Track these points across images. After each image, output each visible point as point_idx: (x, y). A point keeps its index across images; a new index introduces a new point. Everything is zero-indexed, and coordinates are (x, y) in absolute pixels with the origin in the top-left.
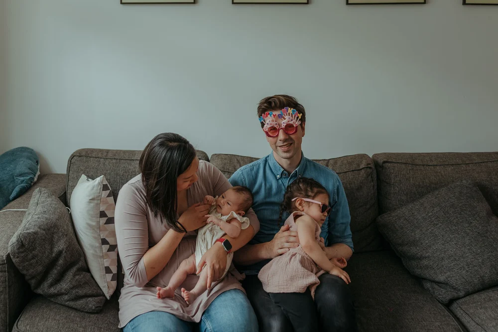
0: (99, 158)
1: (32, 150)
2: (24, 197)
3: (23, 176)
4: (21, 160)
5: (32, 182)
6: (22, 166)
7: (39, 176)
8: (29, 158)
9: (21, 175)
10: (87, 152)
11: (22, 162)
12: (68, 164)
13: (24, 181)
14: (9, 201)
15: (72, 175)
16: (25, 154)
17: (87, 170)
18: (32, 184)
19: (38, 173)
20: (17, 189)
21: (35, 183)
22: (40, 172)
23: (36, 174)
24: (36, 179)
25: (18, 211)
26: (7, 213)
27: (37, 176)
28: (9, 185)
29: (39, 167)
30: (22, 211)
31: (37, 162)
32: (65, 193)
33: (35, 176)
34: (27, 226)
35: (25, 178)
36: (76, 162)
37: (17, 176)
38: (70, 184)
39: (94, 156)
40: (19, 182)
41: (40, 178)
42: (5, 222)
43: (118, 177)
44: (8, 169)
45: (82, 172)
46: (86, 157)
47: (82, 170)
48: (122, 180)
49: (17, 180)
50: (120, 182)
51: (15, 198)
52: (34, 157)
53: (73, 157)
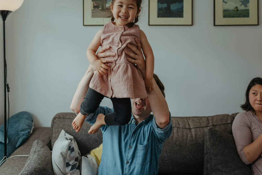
0: (71, 119)
1: (29, 113)
2: (25, 145)
3: (24, 131)
4: (22, 120)
5: (29, 134)
6: (23, 124)
7: (33, 129)
8: (27, 119)
9: (22, 130)
10: (63, 115)
11: (23, 122)
12: (52, 123)
13: (24, 134)
14: (15, 149)
15: (55, 130)
16: (25, 116)
17: (64, 127)
18: (30, 135)
19: (33, 127)
20: (20, 140)
21: (31, 135)
22: (34, 126)
23: (31, 128)
24: (31, 132)
25: (22, 157)
26: (15, 158)
27: (32, 129)
28: (15, 137)
29: (33, 124)
30: (24, 157)
31: (32, 121)
32: (50, 142)
33: (31, 130)
34: (26, 169)
35: (25, 132)
36: (57, 122)
37: (20, 131)
38: (54, 136)
39: (68, 118)
40: (22, 135)
41: (34, 131)
42: (13, 166)
43: (83, 131)
44: (15, 127)
45: (61, 128)
46: (63, 118)
47: (61, 127)
48: (86, 132)
49: (20, 134)
50: (84, 134)
51: (19, 146)
52: (30, 117)
53: (55, 118)
